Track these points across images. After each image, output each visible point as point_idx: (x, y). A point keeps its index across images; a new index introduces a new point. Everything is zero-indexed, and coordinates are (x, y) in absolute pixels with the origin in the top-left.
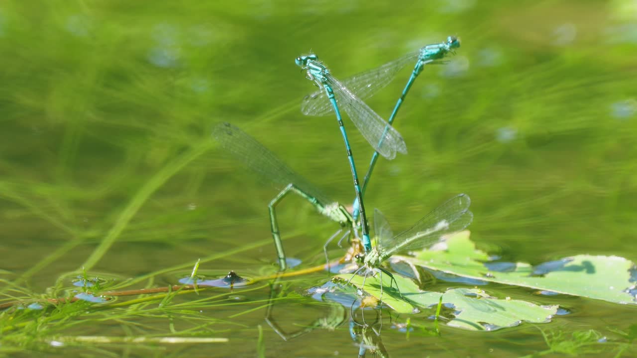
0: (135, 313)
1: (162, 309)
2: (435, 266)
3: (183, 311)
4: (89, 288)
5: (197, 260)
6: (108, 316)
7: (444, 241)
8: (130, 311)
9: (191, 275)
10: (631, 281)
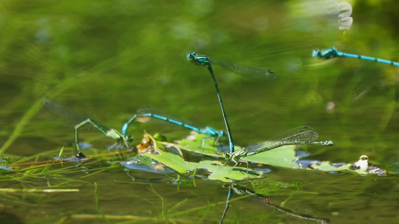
0: (29, 176)
1: (44, 174)
2: (190, 149)
3: (55, 175)
4: (4, 162)
5: (62, 147)
6: (14, 178)
7: (193, 135)
8: (25, 175)
9: (59, 155)
10: (296, 155)
